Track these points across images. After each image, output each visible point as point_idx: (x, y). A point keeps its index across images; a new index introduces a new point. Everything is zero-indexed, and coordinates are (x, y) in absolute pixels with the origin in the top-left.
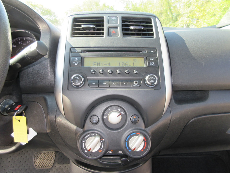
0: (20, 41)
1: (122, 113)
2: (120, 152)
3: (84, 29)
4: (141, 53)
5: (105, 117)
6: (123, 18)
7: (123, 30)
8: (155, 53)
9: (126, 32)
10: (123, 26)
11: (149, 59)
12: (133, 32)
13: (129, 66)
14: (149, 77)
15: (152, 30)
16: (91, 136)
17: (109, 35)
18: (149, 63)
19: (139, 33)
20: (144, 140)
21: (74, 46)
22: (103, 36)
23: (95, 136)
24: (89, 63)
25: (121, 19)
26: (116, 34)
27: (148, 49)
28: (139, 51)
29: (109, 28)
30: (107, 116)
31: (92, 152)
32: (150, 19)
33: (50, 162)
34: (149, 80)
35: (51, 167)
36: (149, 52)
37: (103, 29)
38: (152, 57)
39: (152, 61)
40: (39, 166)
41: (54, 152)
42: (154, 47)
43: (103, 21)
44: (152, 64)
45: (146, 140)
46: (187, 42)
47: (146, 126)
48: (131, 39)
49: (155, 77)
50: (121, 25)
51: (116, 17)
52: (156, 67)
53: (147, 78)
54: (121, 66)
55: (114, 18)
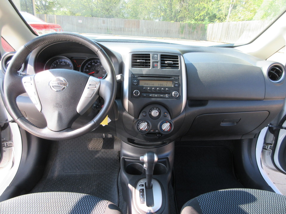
0: (93, 63)
1: (159, 111)
2: (157, 131)
3: (139, 62)
4: (171, 78)
5: (150, 113)
6: (161, 55)
7: (162, 63)
8: (179, 79)
9: (163, 65)
10: (162, 60)
11: (175, 82)
12: (167, 65)
13: (164, 86)
14: (174, 93)
15: (178, 64)
16: (142, 122)
17: (153, 67)
18: (175, 85)
19: (170, 65)
20: (170, 125)
21: (134, 73)
22: (150, 68)
23: (144, 122)
24: (142, 83)
25: (160, 56)
26: (157, 66)
27: (175, 76)
28: (170, 78)
29: (153, 62)
30: (151, 112)
31: (142, 130)
32: (177, 56)
33: (99, 145)
34: (174, 95)
35: (100, 149)
36: (175, 78)
37: (150, 63)
38: (177, 81)
39: (176, 84)
40: (92, 148)
41: (102, 139)
42: (178, 75)
43: (149, 57)
44: (176, 85)
45: (171, 125)
46: (198, 72)
47: (171, 119)
48: (166, 70)
49: (177, 93)
50: (160, 61)
51: (157, 55)
52: (179, 87)
53: (173, 93)
54: (160, 86)
55: (156, 56)
